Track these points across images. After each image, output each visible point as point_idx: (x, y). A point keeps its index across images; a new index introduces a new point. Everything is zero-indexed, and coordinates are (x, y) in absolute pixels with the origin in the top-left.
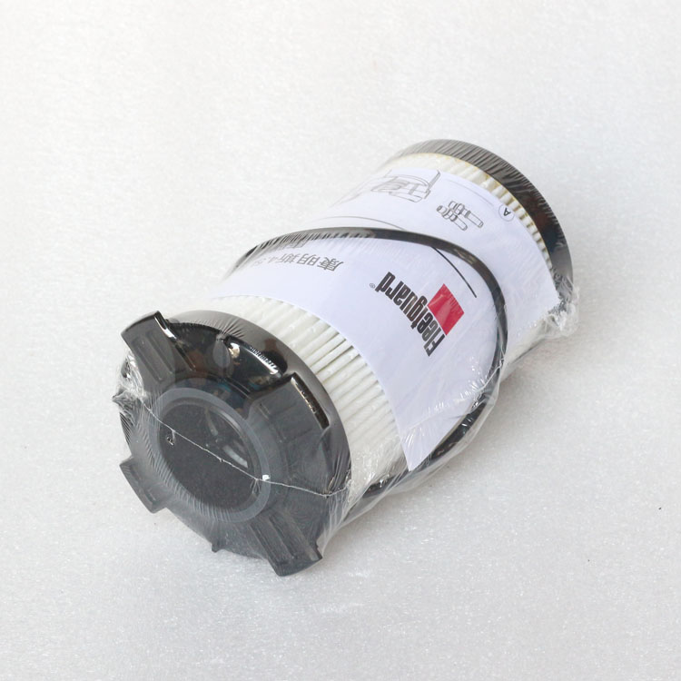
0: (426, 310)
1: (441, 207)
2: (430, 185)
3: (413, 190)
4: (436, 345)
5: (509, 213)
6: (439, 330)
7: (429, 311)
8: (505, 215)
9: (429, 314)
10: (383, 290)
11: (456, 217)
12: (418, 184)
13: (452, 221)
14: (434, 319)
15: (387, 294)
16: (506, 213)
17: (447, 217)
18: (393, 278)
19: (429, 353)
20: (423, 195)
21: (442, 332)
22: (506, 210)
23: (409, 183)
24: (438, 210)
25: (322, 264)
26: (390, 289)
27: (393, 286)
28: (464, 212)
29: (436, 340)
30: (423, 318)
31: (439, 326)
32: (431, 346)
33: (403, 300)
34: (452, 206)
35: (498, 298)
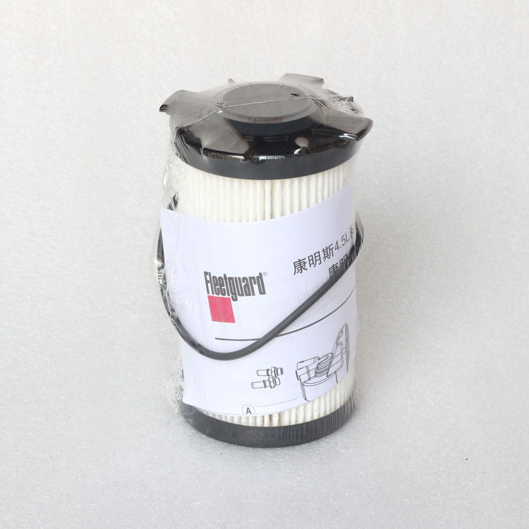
0: (229, 295)
1: (282, 373)
2: (302, 385)
3: (308, 372)
4: (207, 282)
5: (247, 412)
6: (213, 294)
7: (226, 296)
8: (248, 408)
9: (225, 294)
10: (257, 277)
11: (269, 376)
12: (310, 379)
13: (268, 370)
14: (221, 296)
15: (253, 278)
16: (248, 411)
17: (273, 370)
18: (261, 293)
19: (206, 273)
20: (299, 373)
21: (211, 294)
22: (250, 412)
23: (315, 376)
24: (282, 369)
25: (305, 263)
26: (255, 284)
27: (256, 287)
28: (267, 383)
29: (209, 284)
30: (225, 287)
31: (215, 295)
32: (208, 279)
33: (243, 284)
34: (277, 380)
35: (204, 351)
